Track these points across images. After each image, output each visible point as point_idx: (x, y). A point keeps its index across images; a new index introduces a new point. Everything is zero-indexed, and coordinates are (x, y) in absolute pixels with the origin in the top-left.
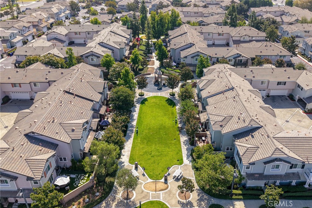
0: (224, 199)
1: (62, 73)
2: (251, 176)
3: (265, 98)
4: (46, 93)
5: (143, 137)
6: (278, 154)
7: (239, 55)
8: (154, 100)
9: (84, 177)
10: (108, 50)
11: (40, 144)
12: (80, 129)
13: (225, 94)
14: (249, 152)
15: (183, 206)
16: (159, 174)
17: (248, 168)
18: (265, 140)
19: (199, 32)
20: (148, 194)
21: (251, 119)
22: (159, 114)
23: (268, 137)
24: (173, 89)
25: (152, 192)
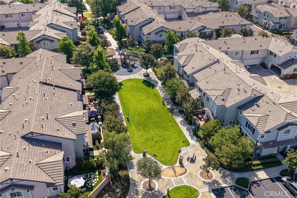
0: (246, 172)
1: (21, 63)
2: (266, 145)
3: (248, 68)
4: (15, 88)
5: (136, 123)
6: (290, 118)
7: (203, 27)
8: (129, 84)
9: (95, 175)
10: (61, 32)
11: (43, 145)
12: (81, 122)
13: (211, 67)
14: (262, 121)
15: (210, 186)
16: (172, 159)
17: (263, 137)
18: (272, 107)
19: (149, 6)
20: (170, 181)
21: (252, 89)
22: (142, 98)
23: (275, 104)
24: (147, 69)
25: (173, 178)
